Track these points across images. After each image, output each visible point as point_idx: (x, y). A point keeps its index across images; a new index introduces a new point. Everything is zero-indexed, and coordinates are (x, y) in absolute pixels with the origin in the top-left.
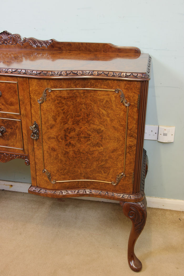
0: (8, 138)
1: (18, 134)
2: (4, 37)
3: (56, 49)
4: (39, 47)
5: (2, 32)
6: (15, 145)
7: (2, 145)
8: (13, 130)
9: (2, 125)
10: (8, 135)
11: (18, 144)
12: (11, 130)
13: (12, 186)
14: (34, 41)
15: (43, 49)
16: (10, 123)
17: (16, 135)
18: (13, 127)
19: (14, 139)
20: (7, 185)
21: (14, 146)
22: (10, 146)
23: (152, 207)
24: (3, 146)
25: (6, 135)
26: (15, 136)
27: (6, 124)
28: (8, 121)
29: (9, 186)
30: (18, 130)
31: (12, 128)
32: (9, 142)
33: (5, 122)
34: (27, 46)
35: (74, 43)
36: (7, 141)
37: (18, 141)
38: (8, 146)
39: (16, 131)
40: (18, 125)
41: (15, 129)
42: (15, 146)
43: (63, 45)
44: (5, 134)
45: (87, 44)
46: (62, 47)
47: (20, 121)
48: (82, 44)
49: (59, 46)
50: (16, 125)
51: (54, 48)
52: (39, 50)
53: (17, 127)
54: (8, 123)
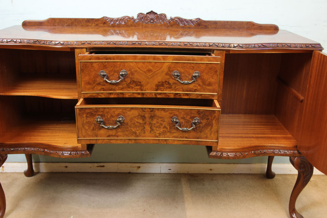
0: (201, 130)
1: (214, 125)
2: (152, 16)
3: (202, 27)
4: (186, 25)
5: (150, 11)
6: (208, 136)
7: (192, 139)
8: (209, 120)
9: (196, 116)
10: (201, 126)
11: (212, 135)
12: (206, 121)
13: (139, 167)
14: (181, 20)
15: (189, 28)
16: (207, 113)
17: (212, 126)
18: (210, 117)
19: (208, 131)
20: (134, 167)
21: (206, 138)
22: (201, 139)
23: (280, 174)
24: (194, 139)
25: (200, 126)
26: (209, 128)
27: (202, 115)
28: (204, 112)
29: (136, 168)
30: (215, 121)
31: (208, 119)
32: (202, 134)
33: (201, 112)
34: (174, 25)
35: (220, 22)
36: (200, 133)
37: (213, 133)
38: (200, 139)
39: (212, 121)
40: (216, 115)
41: (211, 120)
42: (208, 138)
43: (209, 24)
44: (198, 125)
45: (232, 22)
46: (209, 25)
47: (219, 111)
48: (227, 22)
49: (205, 24)
50: (214, 115)
51: (200, 26)
52: (186, 28)
53: (214, 118)
54: (204, 113)
